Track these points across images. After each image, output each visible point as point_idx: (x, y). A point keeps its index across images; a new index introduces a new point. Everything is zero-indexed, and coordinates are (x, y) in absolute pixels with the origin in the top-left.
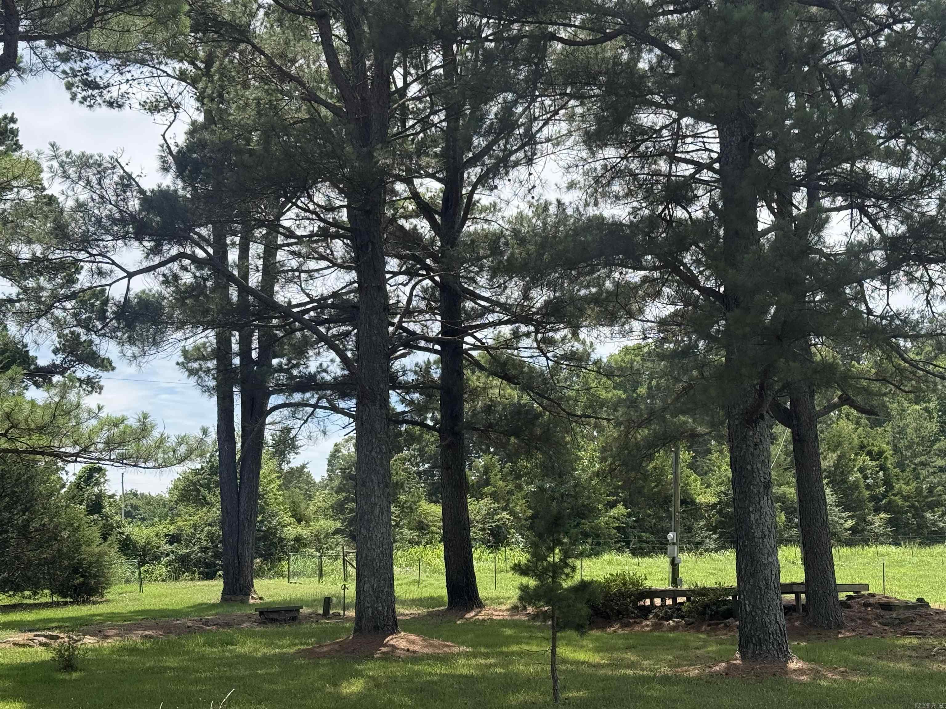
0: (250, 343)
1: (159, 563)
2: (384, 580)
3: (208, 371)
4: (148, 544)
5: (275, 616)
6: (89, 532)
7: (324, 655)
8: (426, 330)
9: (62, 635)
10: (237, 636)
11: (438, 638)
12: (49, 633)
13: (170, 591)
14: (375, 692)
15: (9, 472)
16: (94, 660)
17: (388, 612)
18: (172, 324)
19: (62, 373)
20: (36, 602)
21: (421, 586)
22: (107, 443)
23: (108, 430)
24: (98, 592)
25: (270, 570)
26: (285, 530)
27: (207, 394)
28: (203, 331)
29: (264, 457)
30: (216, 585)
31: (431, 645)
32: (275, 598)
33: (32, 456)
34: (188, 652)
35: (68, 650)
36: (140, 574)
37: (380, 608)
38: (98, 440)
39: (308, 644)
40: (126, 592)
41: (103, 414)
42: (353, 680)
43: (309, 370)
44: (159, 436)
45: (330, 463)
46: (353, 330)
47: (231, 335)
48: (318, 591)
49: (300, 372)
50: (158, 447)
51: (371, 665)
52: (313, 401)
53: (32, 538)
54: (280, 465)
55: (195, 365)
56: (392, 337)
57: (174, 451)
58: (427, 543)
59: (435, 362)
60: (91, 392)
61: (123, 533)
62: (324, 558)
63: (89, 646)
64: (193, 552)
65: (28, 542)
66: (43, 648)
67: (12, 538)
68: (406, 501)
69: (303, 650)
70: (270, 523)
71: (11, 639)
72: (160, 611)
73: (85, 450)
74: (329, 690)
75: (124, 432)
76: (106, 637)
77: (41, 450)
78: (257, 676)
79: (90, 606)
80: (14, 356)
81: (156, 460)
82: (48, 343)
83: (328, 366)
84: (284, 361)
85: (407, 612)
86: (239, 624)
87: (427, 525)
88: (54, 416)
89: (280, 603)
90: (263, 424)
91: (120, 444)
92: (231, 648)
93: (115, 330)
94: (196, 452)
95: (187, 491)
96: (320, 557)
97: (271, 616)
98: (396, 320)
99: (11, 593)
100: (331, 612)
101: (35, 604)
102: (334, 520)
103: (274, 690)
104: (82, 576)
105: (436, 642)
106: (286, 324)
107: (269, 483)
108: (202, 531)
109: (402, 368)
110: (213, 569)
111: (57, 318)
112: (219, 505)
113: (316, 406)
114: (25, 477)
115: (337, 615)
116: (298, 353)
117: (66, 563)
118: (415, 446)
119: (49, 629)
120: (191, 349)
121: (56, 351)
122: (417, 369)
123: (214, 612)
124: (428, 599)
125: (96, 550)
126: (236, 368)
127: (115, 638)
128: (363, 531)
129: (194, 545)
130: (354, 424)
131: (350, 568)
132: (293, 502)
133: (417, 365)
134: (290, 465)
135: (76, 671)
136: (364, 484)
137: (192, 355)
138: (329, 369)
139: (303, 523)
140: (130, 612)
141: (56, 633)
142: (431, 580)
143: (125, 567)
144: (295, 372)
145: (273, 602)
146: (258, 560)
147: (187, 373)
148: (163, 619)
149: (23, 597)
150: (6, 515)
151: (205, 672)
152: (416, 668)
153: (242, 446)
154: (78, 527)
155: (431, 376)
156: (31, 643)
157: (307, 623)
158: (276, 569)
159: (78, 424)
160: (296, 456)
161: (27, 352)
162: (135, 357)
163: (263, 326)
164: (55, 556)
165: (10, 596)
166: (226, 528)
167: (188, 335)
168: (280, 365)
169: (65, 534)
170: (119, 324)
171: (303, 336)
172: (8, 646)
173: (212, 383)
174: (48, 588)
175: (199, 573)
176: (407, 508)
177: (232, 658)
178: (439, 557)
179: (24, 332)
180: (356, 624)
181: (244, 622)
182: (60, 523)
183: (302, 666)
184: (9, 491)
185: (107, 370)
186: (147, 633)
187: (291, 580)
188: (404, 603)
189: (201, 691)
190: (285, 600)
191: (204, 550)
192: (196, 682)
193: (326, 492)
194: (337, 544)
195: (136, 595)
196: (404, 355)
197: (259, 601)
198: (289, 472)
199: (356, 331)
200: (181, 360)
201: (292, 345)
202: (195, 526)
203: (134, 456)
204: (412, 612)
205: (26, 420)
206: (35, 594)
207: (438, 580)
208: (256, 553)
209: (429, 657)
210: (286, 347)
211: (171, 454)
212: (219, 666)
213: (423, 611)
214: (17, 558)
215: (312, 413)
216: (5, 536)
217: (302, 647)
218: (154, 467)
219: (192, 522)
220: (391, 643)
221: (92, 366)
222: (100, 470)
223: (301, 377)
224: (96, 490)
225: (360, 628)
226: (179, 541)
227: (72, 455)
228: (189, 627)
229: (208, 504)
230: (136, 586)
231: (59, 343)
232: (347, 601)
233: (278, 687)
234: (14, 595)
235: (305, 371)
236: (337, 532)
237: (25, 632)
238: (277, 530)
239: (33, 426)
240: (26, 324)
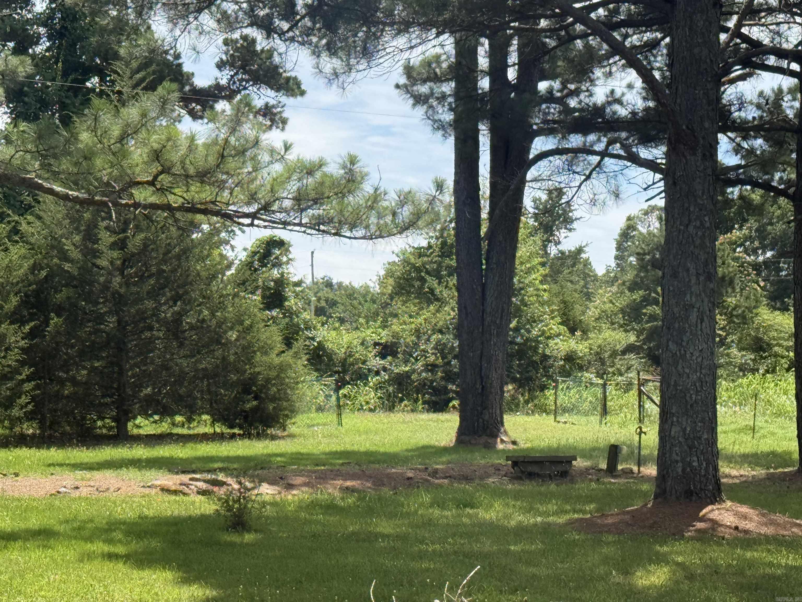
0: (506, 55)
1: (365, 385)
2: (703, 421)
3: (442, 98)
4: (350, 356)
5: (535, 469)
6: (268, 334)
7: (609, 529)
8: (777, 39)
9: (229, 480)
10: (481, 496)
11: (783, 512)
12: (209, 476)
13: (381, 426)
14: (685, 587)
15: (154, 242)
16: (274, 518)
17: (707, 469)
18: (392, 24)
19: (229, 98)
20: (191, 432)
21: (757, 435)
22: (298, 199)
23: (300, 180)
24: (278, 422)
25: (527, 402)
26: (551, 343)
27: (441, 132)
28: (438, 34)
29: (522, 233)
30: (448, 421)
31: (772, 523)
32: (536, 444)
33: (190, 216)
34: (408, 514)
35: (239, 500)
36: (338, 399)
37: (695, 464)
38: (285, 195)
39: (584, 512)
40: (318, 425)
41: (291, 156)
42: (652, 568)
43: (593, 99)
44: (372, 191)
45: (619, 247)
46: (663, 38)
47: (478, 43)
48: (600, 435)
49: (580, 102)
50: (371, 208)
51: (679, 546)
52: (600, 147)
53: (185, 339)
54: (545, 247)
55: (424, 89)
56: (725, 49)
57: (394, 214)
58: (767, 371)
59: (791, 91)
60: (270, 127)
61: (313, 339)
62: (610, 389)
63: (267, 498)
64: (414, 371)
65: (181, 345)
66: (202, 498)
67: (159, 338)
68: (736, 307)
69: (577, 520)
70: (529, 331)
71: (158, 483)
72: (368, 454)
73: (266, 208)
74: (617, 580)
75: (322, 184)
76: (290, 487)
77: (203, 207)
78: (508, 553)
79: (267, 442)
80: (161, 71)
81: (367, 227)
82: (213, 49)
83: (623, 94)
84: (557, 85)
85: (734, 473)
86: (482, 478)
87: (769, 345)
88: (223, 156)
89: (542, 450)
90: (523, 182)
91: (316, 201)
92: (471, 511)
93: (308, 32)
94: (426, 218)
95: (407, 280)
96: (604, 386)
97: (530, 469)
98: (731, 24)
99: (156, 417)
100: (620, 467)
101: (190, 435)
102: (626, 331)
103: (534, 575)
104: (256, 398)
105: (779, 518)
106: (561, 29)
107: (529, 271)
108: (428, 340)
109: (738, 99)
110: (443, 397)
111: (225, 12)
112: (453, 303)
113: (604, 154)
114: (177, 250)
115: (628, 473)
116: (579, 72)
117: (234, 377)
118: (752, 223)
119: (209, 471)
120: (418, 63)
121: (221, 65)
122: (762, 101)
123: (444, 459)
124: (768, 454)
125: (277, 361)
126: (484, 94)
127: (305, 489)
128: (672, 346)
129: (417, 360)
130: (662, 183)
131: (648, 405)
132: (564, 302)
133: (761, 94)
134: (560, 247)
135: (249, 531)
136: (675, 275)
137: (419, 74)
138: (625, 99)
139: (578, 333)
140: (326, 454)
141: (221, 477)
142: (772, 428)
143: (317, 387)
144: (573, 103)
145: (532, 449)
146: (510, 387)
147: (411, 101)
148: (373, 466)
149: (174, 424)
150: (150, 304)
151: (433, 543)
152: (749, 555)
153: (491, 213)
154: (251, 326)
155: (783, 111)
156: (186, 490)
157: (583, 481)
158: (536, 401)
159: (255, 169)
160: (569, 234)
161: (180, 65)
162: (336, 74)
163: (527, 30)
164: (217, 366)
165: (155, 422)
166: (465, 336)
167: (414, 42)
168: (550, 91)
169: (233, 335)
170: (314, 23)
171: (587, 46)
172: (153, 491)
173: (448, 117)
174: (207, 413)
175: (424, 403)
176: (737, 316)
177: (473, 525)
178: (786, 393)
179: (177, 32)
180: (658, 486)
181: (489, 476)
182: (225, 319)
183: (574, 543)
184: (154, 269)
185: (293, 95)
186: (349, 483)
187: (558, 419)
188: (731, 459)
189: (427, 570)
190: (550, 448)
191: (431, 368)
192: (421, 556)
193: (614, 289)
194: (629, 368)
195: (332, 429)
196: (742, 78)
197: (511, 447)
198: (558, 258)
199: (668, 40)
200: (403, 80)
201: (570, 61)
202: (418, 333)
203: (336, 220)
204: (742, 472)
205: (183, 162)
206: (190, 420)
207: (783, 428)
208: (508, 376)
209: (768, 539)
210: (560, 63)
211: (389, 219)
212: (453, 535)
213: (760, 472)
214: (166, 367)
215: (599, 165)
216: (148, 334)
217: (576, 516)
218: (364, 238)
219: (413, 326)
220: (711, 516)
221: (272, 88)
222: (281, 244)
223: (581, 110)
224: (275, 273)
225: (664, 491)
226: (394, 354)
227: (246, 216)
228: (409, 479)
229: (438, 300)
230: (333, 417)
231: (226, 53)
232: (643, 452)
233: (542, 571)
234: (161, 421)
235: (587, 100)
236: (630, 349)
237: (177, 473)
238: (539, 342)
239: (192, 171)
240: (181, 22)
